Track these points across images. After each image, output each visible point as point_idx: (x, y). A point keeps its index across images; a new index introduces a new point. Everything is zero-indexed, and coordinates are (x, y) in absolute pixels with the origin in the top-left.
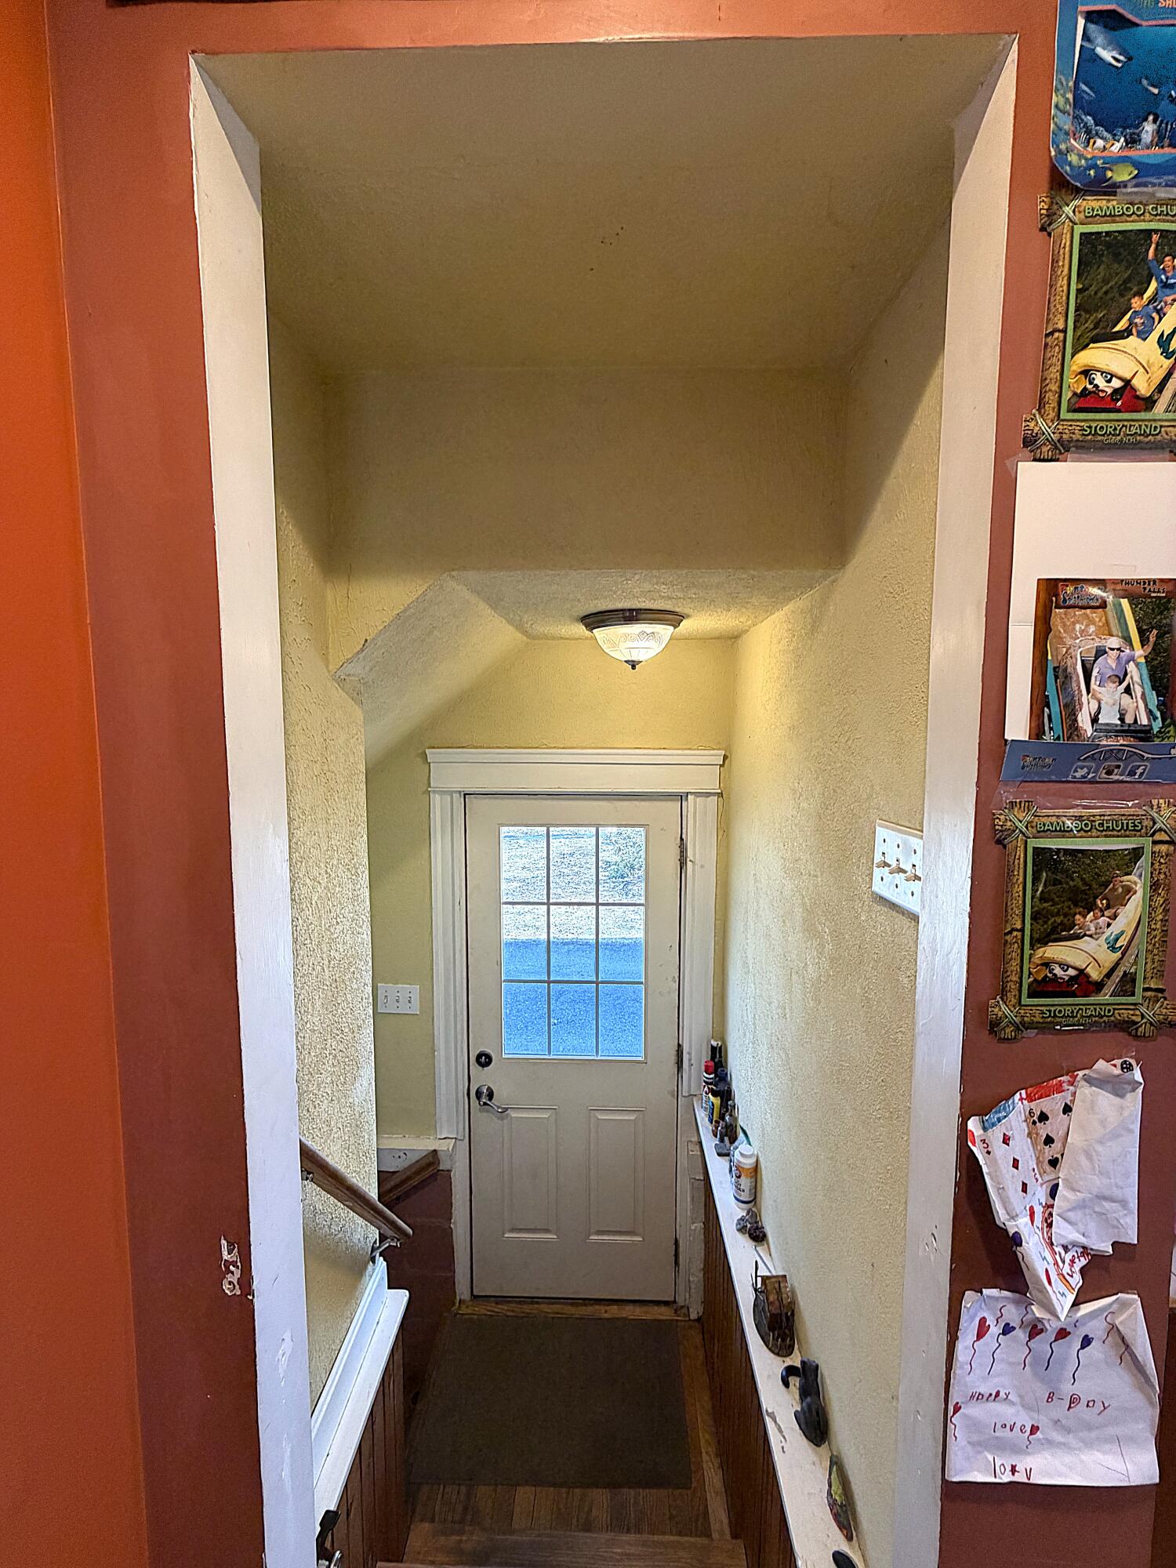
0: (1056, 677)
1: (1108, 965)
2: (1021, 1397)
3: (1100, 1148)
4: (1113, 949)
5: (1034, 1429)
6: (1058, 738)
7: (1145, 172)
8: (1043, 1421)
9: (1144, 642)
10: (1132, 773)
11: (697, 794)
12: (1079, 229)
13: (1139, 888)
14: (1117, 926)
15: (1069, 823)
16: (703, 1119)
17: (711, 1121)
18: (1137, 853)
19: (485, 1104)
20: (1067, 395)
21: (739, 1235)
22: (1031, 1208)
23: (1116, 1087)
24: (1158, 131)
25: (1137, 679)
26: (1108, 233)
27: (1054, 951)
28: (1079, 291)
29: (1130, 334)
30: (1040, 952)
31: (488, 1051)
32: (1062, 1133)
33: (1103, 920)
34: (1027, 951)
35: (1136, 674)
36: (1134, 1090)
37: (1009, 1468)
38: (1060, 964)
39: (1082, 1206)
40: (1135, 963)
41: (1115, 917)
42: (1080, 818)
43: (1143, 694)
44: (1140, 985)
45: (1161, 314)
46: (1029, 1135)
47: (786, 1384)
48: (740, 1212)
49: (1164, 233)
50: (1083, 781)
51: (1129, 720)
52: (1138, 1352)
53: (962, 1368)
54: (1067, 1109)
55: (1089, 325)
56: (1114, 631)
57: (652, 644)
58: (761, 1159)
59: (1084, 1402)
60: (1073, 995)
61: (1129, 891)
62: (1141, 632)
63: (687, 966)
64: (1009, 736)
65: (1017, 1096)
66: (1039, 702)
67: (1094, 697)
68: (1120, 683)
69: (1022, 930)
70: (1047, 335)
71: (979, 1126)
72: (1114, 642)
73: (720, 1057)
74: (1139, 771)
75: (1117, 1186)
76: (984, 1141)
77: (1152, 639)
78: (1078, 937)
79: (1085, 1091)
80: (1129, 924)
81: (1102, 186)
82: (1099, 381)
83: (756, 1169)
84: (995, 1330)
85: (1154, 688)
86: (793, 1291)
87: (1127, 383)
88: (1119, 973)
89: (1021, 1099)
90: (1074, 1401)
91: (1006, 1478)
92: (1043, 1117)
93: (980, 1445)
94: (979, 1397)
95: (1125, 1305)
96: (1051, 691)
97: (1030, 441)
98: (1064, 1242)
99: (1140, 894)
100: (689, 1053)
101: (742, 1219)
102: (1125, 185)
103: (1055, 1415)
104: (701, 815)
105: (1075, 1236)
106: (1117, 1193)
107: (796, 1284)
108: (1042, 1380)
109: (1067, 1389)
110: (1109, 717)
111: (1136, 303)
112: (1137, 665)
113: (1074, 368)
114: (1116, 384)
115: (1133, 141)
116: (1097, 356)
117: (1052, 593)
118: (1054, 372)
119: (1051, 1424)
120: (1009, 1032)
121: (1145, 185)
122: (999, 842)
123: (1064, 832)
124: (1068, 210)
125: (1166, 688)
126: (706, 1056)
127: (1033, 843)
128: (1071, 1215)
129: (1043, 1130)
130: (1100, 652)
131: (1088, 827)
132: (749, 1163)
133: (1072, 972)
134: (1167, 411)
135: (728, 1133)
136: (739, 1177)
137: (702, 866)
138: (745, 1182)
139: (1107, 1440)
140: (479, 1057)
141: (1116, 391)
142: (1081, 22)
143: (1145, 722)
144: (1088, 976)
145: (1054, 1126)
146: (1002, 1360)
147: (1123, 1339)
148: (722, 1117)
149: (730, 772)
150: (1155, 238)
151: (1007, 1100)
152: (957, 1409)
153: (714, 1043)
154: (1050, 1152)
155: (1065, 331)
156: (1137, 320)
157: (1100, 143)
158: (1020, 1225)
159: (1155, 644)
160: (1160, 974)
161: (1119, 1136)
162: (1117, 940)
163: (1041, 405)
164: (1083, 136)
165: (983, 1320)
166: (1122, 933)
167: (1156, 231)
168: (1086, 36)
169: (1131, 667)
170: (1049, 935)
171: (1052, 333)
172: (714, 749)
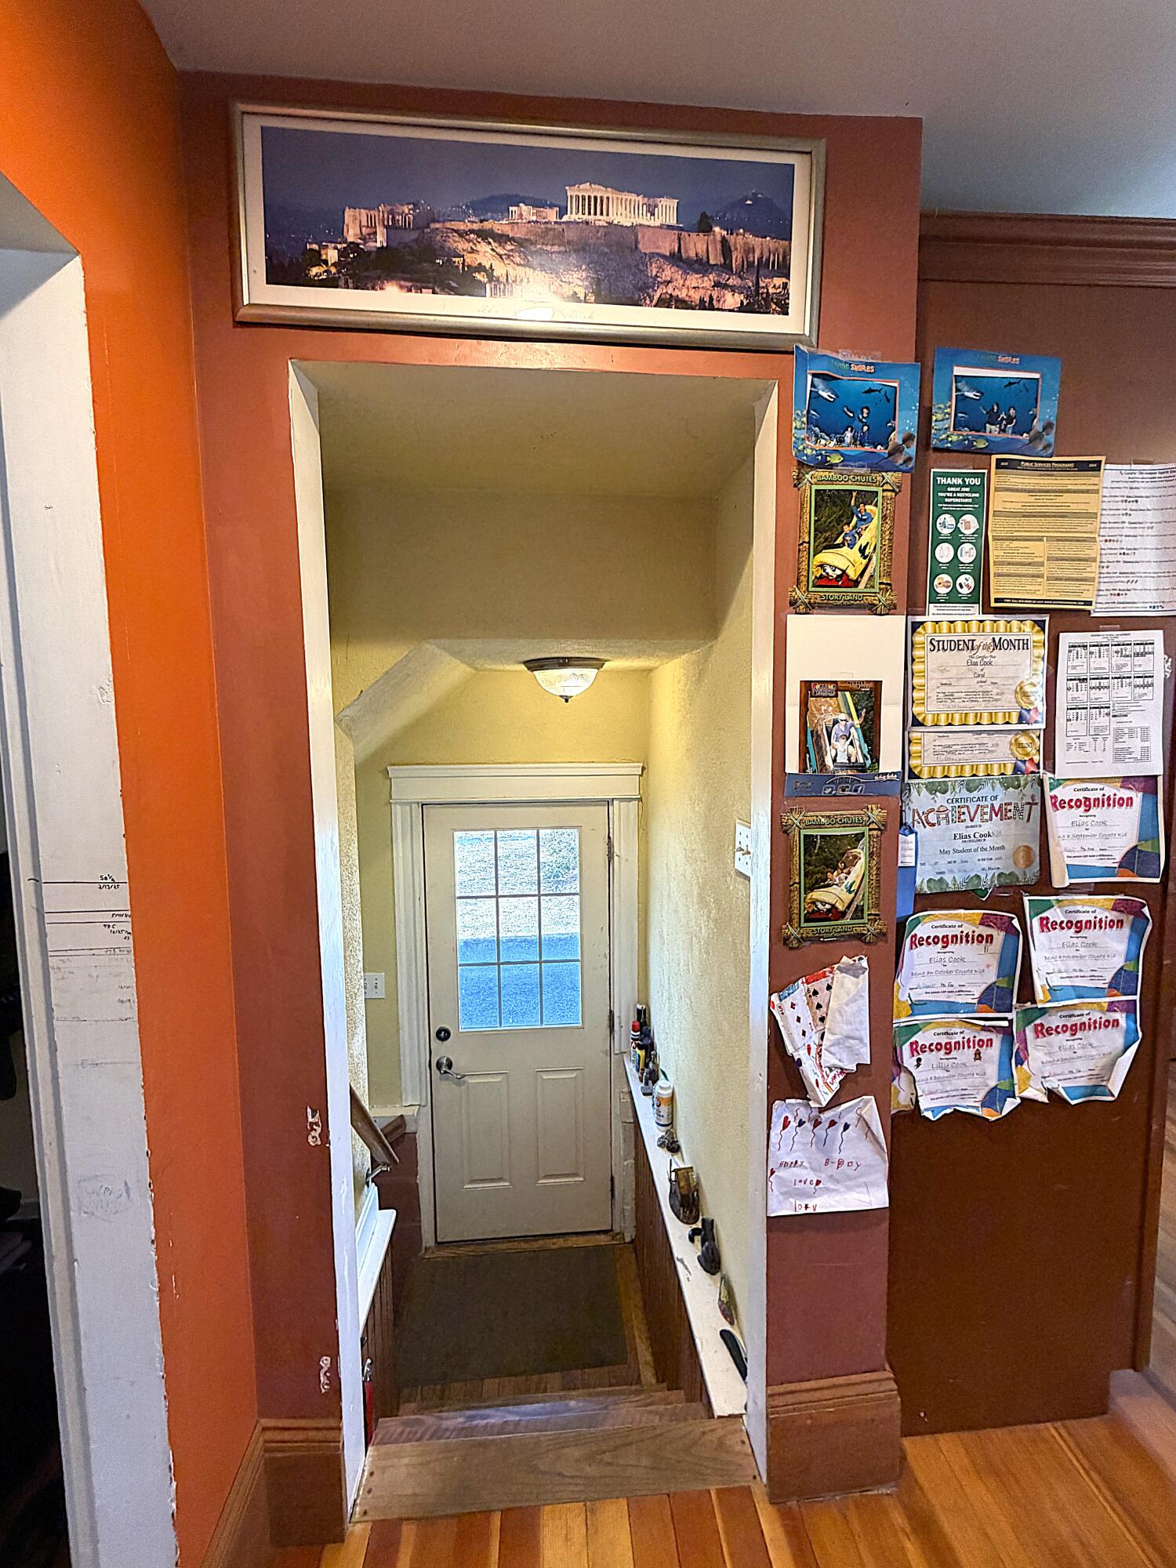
0: (812, 737)
1: (847, 902)
2: (809, 1163)
3: (847, 1008)
4: (850, 892)
5: (818, 1182)
6: (815, 772)
7: (847, 459)
8: (822, 1177)
9: (859, 716)
10: (856, 791)
11: (621, 800)
12: (814, 487)
13: (862, 856)
14: (850, 880)
15: (823, 820)
16: (631, 1070)
17: (638, 1070)
18: (858, 837)
19: (445, 1072)
20: (812, 578)
21: (660, 1150)
22: (809, 1046)
23: (854, 972)
24: (854, 436)
25: (856, 737)
26: (830, 490)
27: (816, 895)
28: (816, 521)
29: (844, 545)
30: (809, 896)
31: (446, 1026)
32: (826, 1001)
33: (843, 876)
34: (803, 896)
35: (855, 734)
36: (863, 973)
37: (804, 1206)
38: (821, 902)
39: (837, 1043)
40: (863, 899)
41: (849, 873)
42: (829, 817)
43: (860, 746)
44: (866, 913)
45: (860, 535)
46: (808, 1004)
47: (692, 1240)
48: (660, 1133)
49: (859, 492)
50: (830, 795)
51: (853, 760)
52: (874, 1129)
53: (774, 1147)
54: (829, 988)
55: (822, 540)
56: (843, 710)
57: (580, 682)
58: (676, 1090)
59: (846, 1163)
60: (829, 920)
61: (856, 857)
62: (857, 710)
63: (616, 943)
64: (788, 771)
65: (800, 981)
66: (804, 751)
67: (833, 748)
68: (847, 739)
69: (799, 883)
70: (800, 545)
71: (778, 999)
72: (843, 716)
73: (645, 1018)
74: (860, 789)
75: (857, 1030)
76: (780, 1007)
77: (863, 714)
78: (829, 886)
79: (838, 975)
80: (857, 877)
81: (824, 464)
82: (829, 570)
83: (672, 1098)
84: (793, 1124)
85: (866, 742)
86: (698, 1177)
87: (844, 572)
88: (853, 908)
89: (803, 983)
90: (840, 1163)
91: (803, 1211)
92: (815, 993)
93: (787, 1194)
94: (785, 1165)
95: (867, 1102)
96: (810, 745)
97: (793, 603)
98: (828, 1065)
99: (863, 859)
100: (619, 1017)
101: (662, 1137)
102: (837, 465)
103: (830, 1173)
104: (625, 816)
105: (834, 1061)
106: (857, 1034)
107: (700, 1172)
108: (822, 1151)
109: (836, 1156)
110: (842, 759)
111: (846, 529)
112: (856, 729)
113: (815, 563)
114: (838, 572)
115: (841, 441)
116: (826, 557)
117: (807, 687)
118: (804, 565)
119: (827, 1179)
120: (795, 944)
121: (847, 466)
122: (785, 832)
123: (820, 826)
124: (808, 476)
125: (872, 742)
126: (633, 1018)
127: (804, 832)
128: (832, 1049)
129: (816, 1000)
130: (836, 722)
131: (833, 822)
132: (666, 1093)
133: (828, 906)
134: (866, 587)
135: (651, 1076)
136: (659, 1106)
137: (627, 860)
138: (664, 1110)
139: (858, 1186)
140: (439, 1032)
141: (838, 576)
142: (810, 378)
143: (862, 761)
144: (837, 908)
145: (823, 996)
146: (799, 1142)
147: (867, 1123)
148: (647, 1065)
149: (647, 781)
150: (854, 494)
151: (794, 983)
152: (772, 1172)
153: (639, 1007)
154: (819, 1013)
155: (809, 543)
156: (848, 538)
157: (823, 442)
158: (801, 1054)
159: (865, 717)
160: (877, 906)
161: (856, 1000)
162: (851, 886)
163: (798, 584)
164: (814, 439)
165: (786, 1118)
166: (854, 882)
167: (855, 491)
168: (813, 385)
169: (853, 730)
170: (814, 885)
171: (802, 544)
172: (633, 762)
